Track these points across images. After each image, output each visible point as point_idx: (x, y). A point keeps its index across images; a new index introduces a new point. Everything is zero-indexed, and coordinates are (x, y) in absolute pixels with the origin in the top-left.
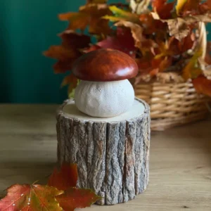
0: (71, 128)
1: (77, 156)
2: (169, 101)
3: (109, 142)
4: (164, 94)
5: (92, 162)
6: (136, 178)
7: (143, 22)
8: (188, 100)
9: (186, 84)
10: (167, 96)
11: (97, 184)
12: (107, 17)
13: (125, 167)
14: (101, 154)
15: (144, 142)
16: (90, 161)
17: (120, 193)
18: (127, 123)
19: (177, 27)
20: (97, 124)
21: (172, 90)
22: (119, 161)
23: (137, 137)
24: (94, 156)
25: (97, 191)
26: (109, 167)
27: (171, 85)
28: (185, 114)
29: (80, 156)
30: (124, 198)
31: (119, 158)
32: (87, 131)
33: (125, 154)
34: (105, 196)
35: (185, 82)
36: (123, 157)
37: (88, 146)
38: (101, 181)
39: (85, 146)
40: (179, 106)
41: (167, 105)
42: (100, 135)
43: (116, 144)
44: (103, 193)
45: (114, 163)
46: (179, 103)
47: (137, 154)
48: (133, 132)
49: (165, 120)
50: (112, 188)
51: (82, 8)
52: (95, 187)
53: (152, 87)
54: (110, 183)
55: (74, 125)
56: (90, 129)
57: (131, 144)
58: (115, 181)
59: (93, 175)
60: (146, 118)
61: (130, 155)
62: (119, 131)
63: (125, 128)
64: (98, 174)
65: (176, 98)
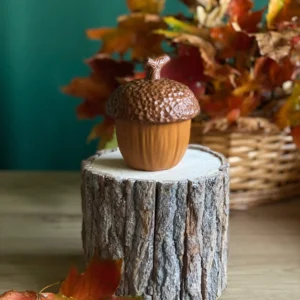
0: (101, 190)
1: (110, 234)
2: (255, 163)
3: (160, 213)
4: (247, 152)
5: (133, 245)
6: (203, 276)
7: (216, 39)
8: (284, 162)
9: (280, 137)
10: (252, 154)
13: (185, 256)
14: (146, 232)
15: (217, 218)
16: (129, 244)
18: (189, 184)
19: (271, 43)
20: (140, 183)
21: (259, 145)
22: (176, 245)
23: (206, 208)
24: (135, 235)
25: (139, 292)
26: (160, 255)
27: (258, 137)
28: (279, 184)
29: (115, 235)
31: (176, 240)
32: (125, 194)
33: (185, 234)
36: (182, 239)
37: (126, 218)
38: (146, 277)
39: (121, 219)
40: (270, 171)
41: (252, 169)
42: (145, 201)
43: (171, 216)
44: (149, 297)
45: (168, 248)
46: (271, 166)
47: (207, 236)
48: (199, 200)
49: (248, 193)
50: (164, 289)
51: (121, 18)
52: (135, 286)
53: (229, 139)
54: (160, 282)
55: (106, 185)
56: (130, 191)
57: (196, 219)
58: (168, 278)
59: (134, 267)
60: (221, 178)
61: (194, 237)
62: (177, 196)
63: (186, 191)
64: (142, 265)
65: (266, 159)
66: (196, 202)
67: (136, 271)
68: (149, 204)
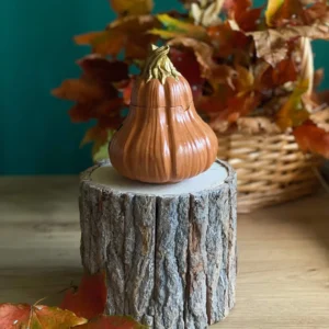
1: (109, 252)
2: (257, 165)
3: (160, 228)
4: (248, 153)
5: (132, 263)
6: (209, 294)
7: (213, 37)
9: (283, 137)
10: (253, 156)
11: (140, 302)
12: (155, 31)
13: (188, 274)
14: (146, 249)
15: (223, 233)
16: (128, 262)
17: (179, 320)
18: (191, 198)
19: (268, 44)
20: (139, 197)
21: (261, 145)
22: (178, 263)
23: (210, 222)
24: (134, 253)
25: (140, 313)
26: (161, 273)
27: (260, 138)
28: (282, 186)
29: (113, 252)
31: (178, 257)
32: (123, 209)
33: (188, 251)
34: (154, 323)
35: (283, 133)
36: (185, 256)
37: (125, 235)
38: (147, 297)
39: (120, 236)
40: (272, 172)
41: (254, 170)
42: (145, 216)
43: (173, 233)
44: (150, 318)
45: (169, 267)
46: (273, 167)
47: (211, 253)
49: (250, 196)
50: (166, 309)
52: (136, 306)
54: (162, 302)
55: (104, 199)
56: (128, 206)
57: (199, 234)
58: (170, 298)
59: (134, 286)
60: (226, 191)
61: (197, 253)
62: (178, 211)
63: (188, 205)
64: (143, 284)
65: (267, 159)
66: (198, 217)
67: (136, 290)
68: (149, 219)
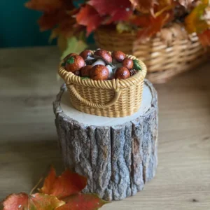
0: (71, 131)
1: (80, 157)
3: (114, 145)
5: (97, 163)
11: (104, 184)
13: (132, 166)
14: (106, 157)
15: (151, 136)
16: (94, 163)
18: (133, 125)
20: (99, 130)
22: (126, 161)
23: (144, 133)
24: (98, 160)
25: (104, 189)
26: (116, 168)
29: (84, 157)
30: (132, 193)
31: (126, 158)
32: (89, 136)
33: (132, 154)
34: (113, 193)
36: (130, 157)
37: (91, 149)
38: (107, 180)
39: (88, 150)
42: (104, 140)
43: (122, 147)
44: (110, 190)
45: (121, 164)
50: (120, 185)
54: (117, 182)
55: (75, 129)
56: (92, 135)
58: (122, 180)
59: (99, 176)
61: (138, 154)
62: (125, 134)
63: (131, 130)
64: (105, 175)
66: (138, 135)
67: (100, 178)
68: (107, 142)
